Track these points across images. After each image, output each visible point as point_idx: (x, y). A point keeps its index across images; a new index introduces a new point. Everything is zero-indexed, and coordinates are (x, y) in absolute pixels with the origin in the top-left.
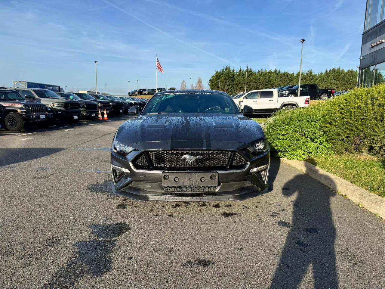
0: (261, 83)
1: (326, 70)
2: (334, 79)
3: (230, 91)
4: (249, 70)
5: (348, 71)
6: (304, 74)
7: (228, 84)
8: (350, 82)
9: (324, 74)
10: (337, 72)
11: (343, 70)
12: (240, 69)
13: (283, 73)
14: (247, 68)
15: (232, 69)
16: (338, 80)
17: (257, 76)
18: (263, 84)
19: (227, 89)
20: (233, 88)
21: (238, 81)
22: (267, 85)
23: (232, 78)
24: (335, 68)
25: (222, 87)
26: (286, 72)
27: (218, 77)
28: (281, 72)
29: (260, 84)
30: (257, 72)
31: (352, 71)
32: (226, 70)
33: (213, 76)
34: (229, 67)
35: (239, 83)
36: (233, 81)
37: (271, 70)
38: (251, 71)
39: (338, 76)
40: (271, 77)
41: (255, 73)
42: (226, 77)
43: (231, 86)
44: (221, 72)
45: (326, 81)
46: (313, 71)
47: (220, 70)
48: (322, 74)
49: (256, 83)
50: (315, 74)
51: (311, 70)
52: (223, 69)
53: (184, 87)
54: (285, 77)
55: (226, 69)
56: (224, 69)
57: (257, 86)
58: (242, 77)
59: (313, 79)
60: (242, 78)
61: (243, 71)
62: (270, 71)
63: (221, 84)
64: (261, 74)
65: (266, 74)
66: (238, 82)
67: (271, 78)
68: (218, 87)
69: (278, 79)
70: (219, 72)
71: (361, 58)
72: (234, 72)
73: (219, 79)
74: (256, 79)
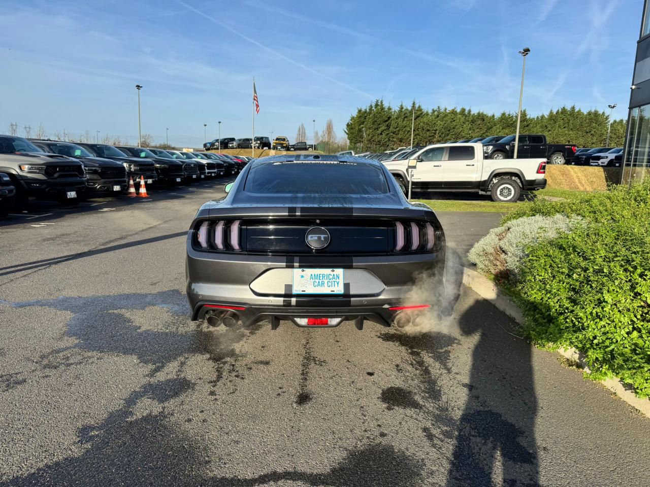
0: (437, 132)
1: (551, 110)
2: (565, 127)
4: (416, 109)
5: (589, 114)
6: (512, 116)
7: (379, 132)
8: (592, 132)
9: (547, 117)
10: (570, 115)
11: (580, 111)
12: (402, 106)
13: (476, 114)
14: (414, 103)
15: (386, 105)
16: (572, 129)
17: (431, 118)
18: (440, 134)
19: (378, 141)
20: (389, 139)
21: (397, 127)
22: (448, 135)
23: (386, 121)
24: (566, 108)
25: (370, 138)
26: (481, 113)
27: (362, 119)
28: (472, 113)
29: (435, 133)
30: (430, 111)
31: (595, 113)
32: (376, 107)
33: (353, 118)
34: (382, 102)
35: (399, 131)
36: (388, 126)
37: (455, 108)
38: (420, 109)
39: (571, 122)
40: (454, 121)
41: (427, 114)
42: (376, 119)
43: (384, 135)
44: (368, 110)
45: (549, 131)
46: (527, 112)
47: (365, 107)
48: (543, 117)
49: (428, 130)
50: (532, 117)
51: (525, 111)
52: (371, 106)
53: (302, 137)
54: (479, 122)
55: (377, 105)
56: (374, 105)
57: (430, 136)
58: (404, 120)
59: (527, 126)
60: (405, 122)
61: (405, 110)
62: (453, 110)
63: (368, 132)
64: (438, 116)
65: (446, 116)
66: (398, 129)
67: (454, 123)
68: (362, 137)
69: (468, 125)
70: (363, 110)
71: (634, 87)
72: (390, 111)
73: (364, 122)
74: (428, 124)
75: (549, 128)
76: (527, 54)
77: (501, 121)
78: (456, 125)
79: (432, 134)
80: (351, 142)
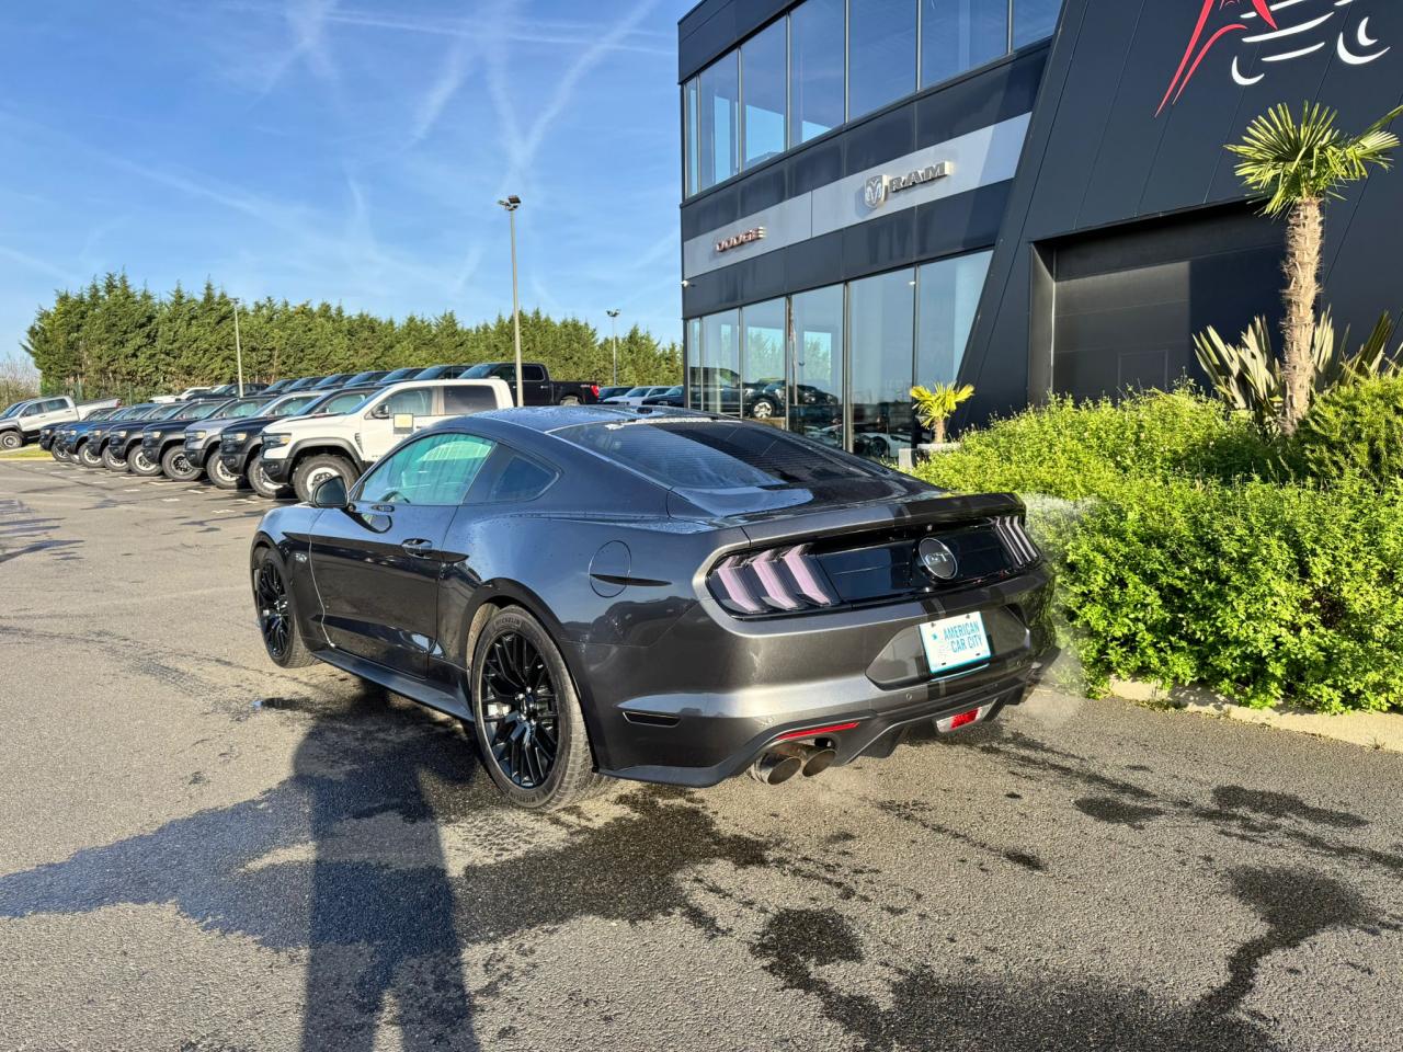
0: (276, 353)
2: (528, 349)
3: (143, 382)
4: (216, 299)
5: (565, 325)
6: (429, 325)
7: (129, 349)
8: (575, 359)
9: (493, 328)
10: (535, 326)
11: (549, 319)
12: (178, 291)
13: (354, 317)
14: (209, 288)
15: (136, 287)
16: (541, 353)
17: (255, 322)
18: (284, 357)
19: (128, 374)
20: (157, 368)
21: (174, 341)
22: (302, 360)
23: (142, 326)
24: (525, 312)
25: (103, 364)
26: (365, 314)
27: (75, 320)
28: (346, 314)
29: (271, 356)
30: (251, 307)
31: (575, 325)
32: (109, 292)
33: (45, 316)
34: (123, 279)
35: (179, 348)
36: (151, 338)
37: (308, 302)
38: (224, 301)
39: (538, 339)
40: (310, 330)
41: (243, 313)
42: (114, 320)
43: (142, 358)
44: (87, 297)
45: (503, 355)
46: (458, 317)
47: (78, 287)
48: (486, 328)
49: (254, 349)
50: (467, 327)
51: (451, 314)
52: (94, 287)
54: (366, 334)
55: (110, 287)
56: (101, 284)
57: (260, 363)
58: (189, 325)
59: (461, 345)
60: (194, 329)
61: (188, 301)
62: (304, 306)
63: (95, 351)
64: (271, 319)
65: (290, 318)
67: (312, 335)
68: (78, 362)
69: (341, 341)
70: (74, 296)
71: (686, 283)
72: (151, 302)
73: (79, 326)
74: (252, 336)
75: (502, 350)
76: (515, 207)
77: (409, 334)
78: (317, 340)
79: (265, 358)
80: (47, 374)
